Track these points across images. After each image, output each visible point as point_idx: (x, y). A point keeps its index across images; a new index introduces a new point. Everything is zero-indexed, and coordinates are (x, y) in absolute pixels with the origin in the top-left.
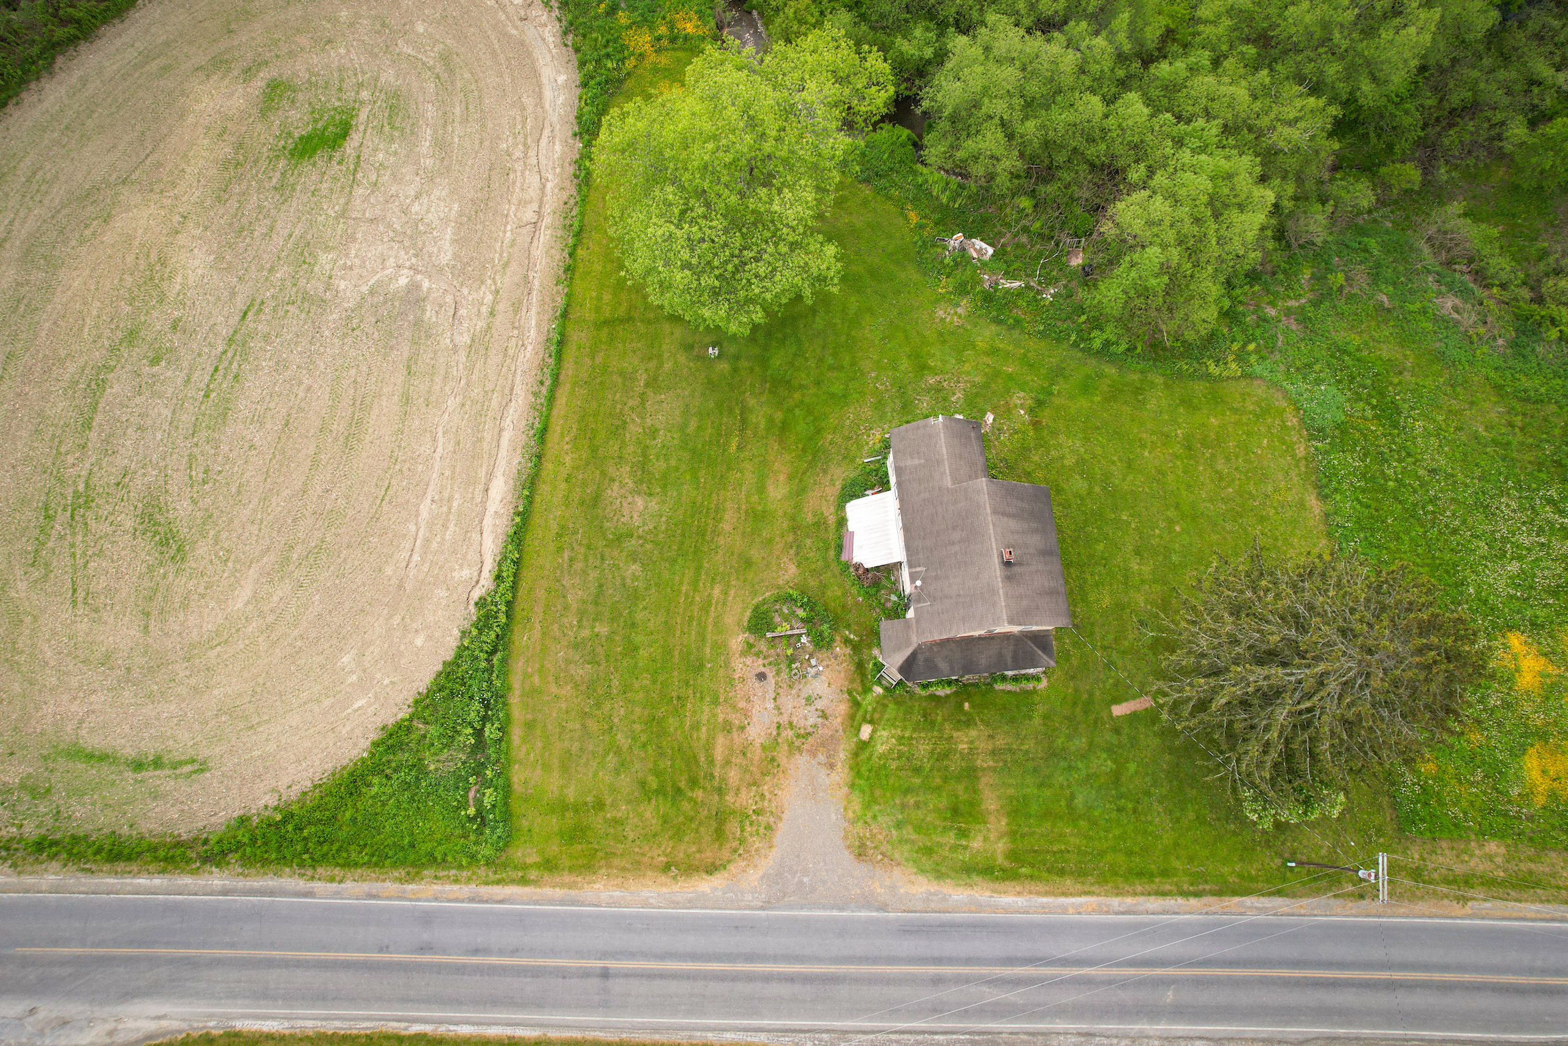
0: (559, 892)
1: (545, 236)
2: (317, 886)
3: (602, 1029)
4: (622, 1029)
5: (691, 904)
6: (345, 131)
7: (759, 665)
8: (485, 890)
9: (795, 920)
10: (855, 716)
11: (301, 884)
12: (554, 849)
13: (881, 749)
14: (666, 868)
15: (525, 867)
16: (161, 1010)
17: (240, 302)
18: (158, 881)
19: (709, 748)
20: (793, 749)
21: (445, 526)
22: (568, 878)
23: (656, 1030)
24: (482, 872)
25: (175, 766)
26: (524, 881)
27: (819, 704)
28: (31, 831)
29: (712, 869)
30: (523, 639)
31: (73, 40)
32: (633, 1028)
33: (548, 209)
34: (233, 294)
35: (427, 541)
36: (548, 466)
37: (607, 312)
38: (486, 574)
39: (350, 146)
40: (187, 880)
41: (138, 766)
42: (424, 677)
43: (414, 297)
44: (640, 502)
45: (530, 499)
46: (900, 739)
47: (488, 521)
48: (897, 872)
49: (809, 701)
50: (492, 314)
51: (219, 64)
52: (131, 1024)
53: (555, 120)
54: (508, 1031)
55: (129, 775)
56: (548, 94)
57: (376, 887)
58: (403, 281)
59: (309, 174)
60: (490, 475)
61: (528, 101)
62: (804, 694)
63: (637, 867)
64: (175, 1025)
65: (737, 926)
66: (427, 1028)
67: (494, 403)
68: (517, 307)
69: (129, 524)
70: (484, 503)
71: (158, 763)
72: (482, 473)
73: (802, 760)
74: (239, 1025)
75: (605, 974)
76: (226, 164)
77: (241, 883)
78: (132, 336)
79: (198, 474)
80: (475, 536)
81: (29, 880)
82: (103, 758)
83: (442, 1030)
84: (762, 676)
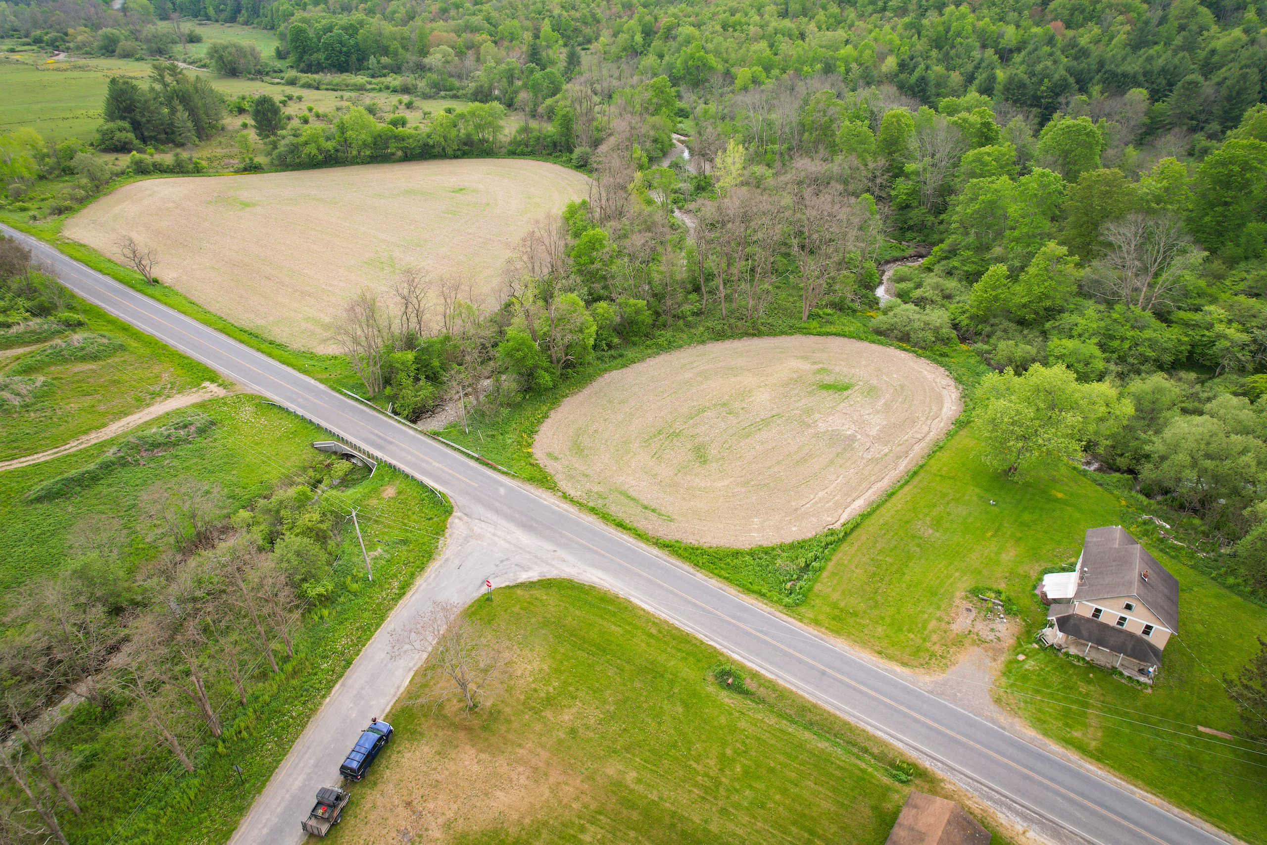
0: (816, 632)
1: (922, 444)
2: (698, 574)
3: (809, 693)
4: (820, 699)
5: (886, 670)
6: (846, 388)
7: (970, 606)
8: (778, 614)
9: (945, 706)
10: (1017, 648)
11: (692, 570)
12: (821, 617)
13: (1027, 667)
14: (880, 653)
15: (804, 617)
16: (603, 577)
17: (774, 413)
18: (631, 540)
19: (926, 622)
20: (973, 643)
21: (828, 502)
22: (823, 630)
23: (839, 709)
24: (781, 608)
25: (660, 514)
26: (801, 620)
27: (998, 634)
28: (591, 504)
29: (905, 664)
30: (845, 547)
31: (754, 335)
32: (826, 702)
33: (928, 439)
34: (772, 409)
35: (816, 503)
36: (889, 505)
37: (944, 473)
38: (839, 523)
39: (846, 393)
40: (643, 546)
41: (646, 508)
42: (788, 540)
43: (852, 439)
44: (930, 531)
45: (874, 511)
46: (1042, 670)
47: (848, 510)
48: (1017, 720)
49: (992, 630)
50: (886, 455)
51: (804, 358)
52: (589, 575)
53: (945, 418)
54: (758, 669)
55: (640, 508)
56: (944, 410)
57: (725, 587)
58: (849, 433)
59: (824, 393)
60: (858, 497)
61: (935, 408)
62: (991, 626)
63: (864, 644)
64: (606, 585)
65: (909, 691)
66: (718, 647)
67: (873, 478)
68: (899, 458)
69: (689, 447)
70: (850, 503)
71: (654, 511)
72: (854, 495)
73: (978, 651)
74: (632, 599)
75: (824, 673)
76: (792, 379)
77: (665, 557)
78: (724, 405)
79: (726, 446)
80: (840, 511)
81: (582, 516)
82: (634, 500)
83: (725, 650)
84: (969, 610)
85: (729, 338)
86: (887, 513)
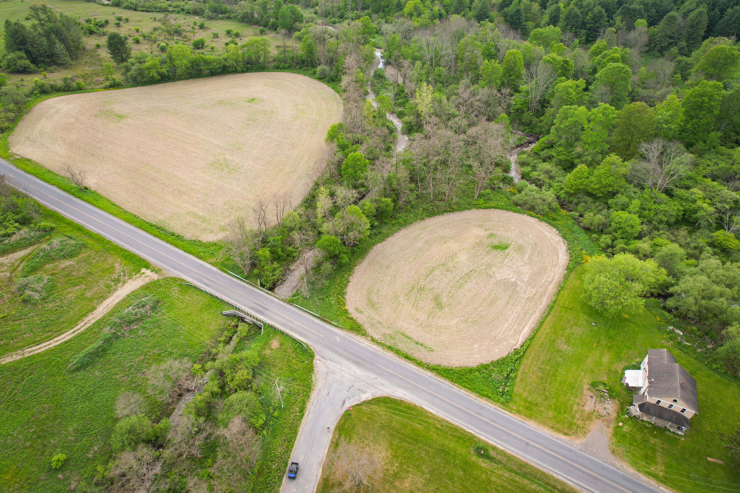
0: (520, 419)
1: (552, 285)
2: (454, 387)
3: (522, 456)
4: (528, 460)
5: (557, 439)
6: (506, 248)
7: (592, 394)
8: (499, 409)
9: (589, 458)
10: (618, 419)
11: (450, 385)
12: (521, 408)
13: (624, 430)
14: (552, 428)
15: (512, 409)
16: (406, 394)
17: (471, 268)
18: (415, 367)
19: (572, 406)
20: (597, 418)
21: (510, 331)
22: (523, 417)
23: (538, 464)
24: (500, 405)
25: (426, 347)
26: (511, 412)
27: (608, 411)
28: (388, 344)
29: (566, 434)
30: (524, 361)
31: (450, 211)
32: (532, 461)
33: (554, 281)
34: (470, 266)
35: (504, 332)
36: (542, 330)
37: (566, 306)
38: (518, 344)
39: (507, 251)
40: (422, 370)
41: (417, 343)
42: (495, 358)
43: (515, 284)
44: (566, 346)
45: (535, 335)
46: (632, 431)
47: (522, 334)
48: (624, 463)
49: (604, 408)
50: (535, 295)
51: (480, 226)
52: (398, 393)
53: (561, 265)
54: (495, 444)
55: (414, 344)
56: (560, 259)
57: (470, 394)
58: (513, 280)
59: (495, 252)
60: (525, 325)
61: (555, 259)
62: (603, 406)
63: (544, 423)
64: (408, 398)
65: (570, 451)
66: (473, 433)
67: (531, 311)
68: (542, 296)
69: (431, 297)
70: (522, 330)
71: (422, 345)
72: (523, 324)
73: (599, 422)
74: (424, 407)
75: (528, 444)
76: (476, 243)
77: (435, 377)
78: (443, 265)
79: (450, 295)
80: (518, 336)
81: (385, 353)
82: (409, 338)
83: (477, 435)
84: (592, 397)
85: (437, 215)
86: (541, 337)
